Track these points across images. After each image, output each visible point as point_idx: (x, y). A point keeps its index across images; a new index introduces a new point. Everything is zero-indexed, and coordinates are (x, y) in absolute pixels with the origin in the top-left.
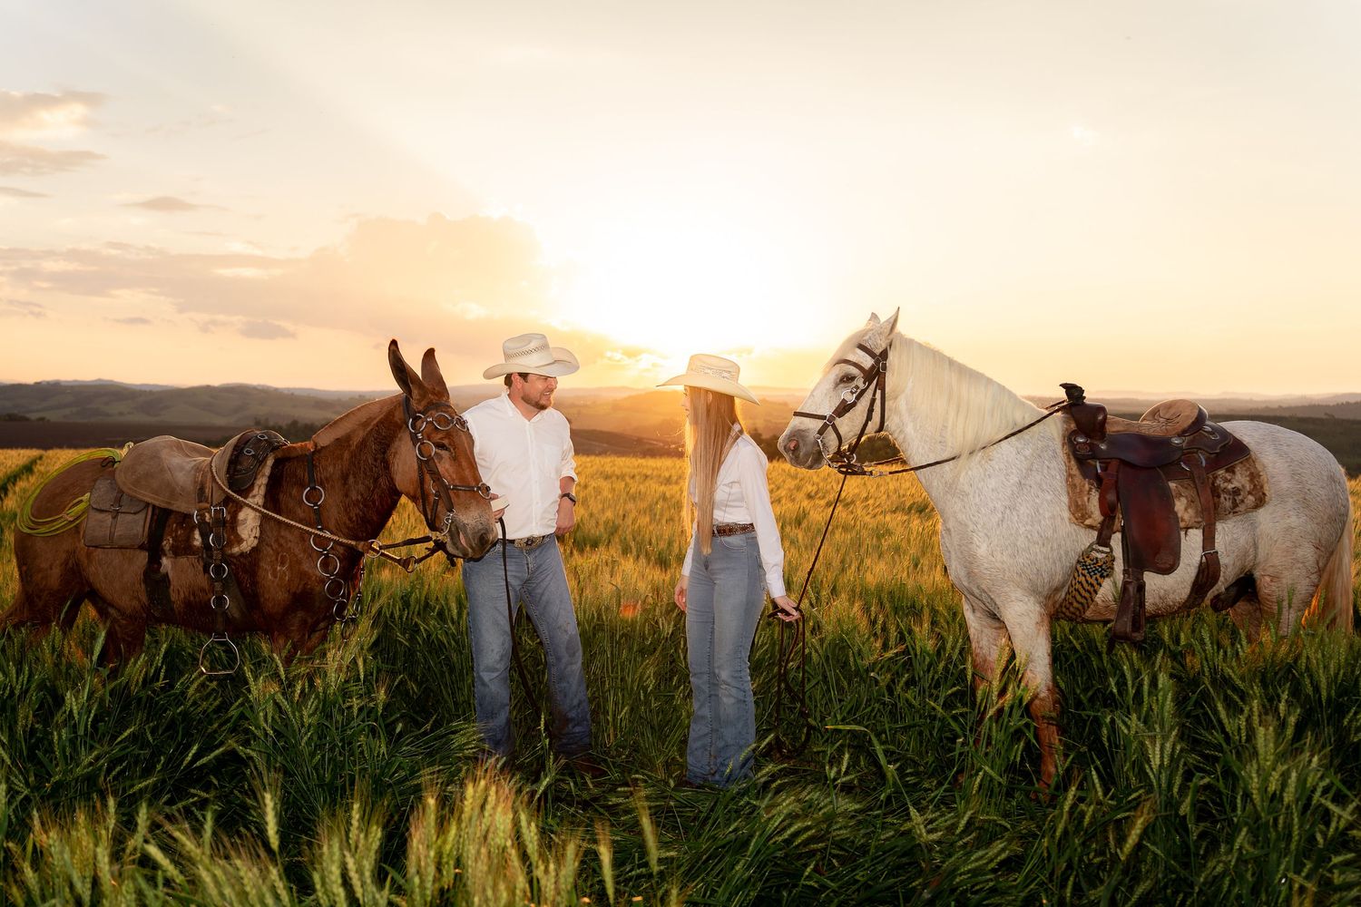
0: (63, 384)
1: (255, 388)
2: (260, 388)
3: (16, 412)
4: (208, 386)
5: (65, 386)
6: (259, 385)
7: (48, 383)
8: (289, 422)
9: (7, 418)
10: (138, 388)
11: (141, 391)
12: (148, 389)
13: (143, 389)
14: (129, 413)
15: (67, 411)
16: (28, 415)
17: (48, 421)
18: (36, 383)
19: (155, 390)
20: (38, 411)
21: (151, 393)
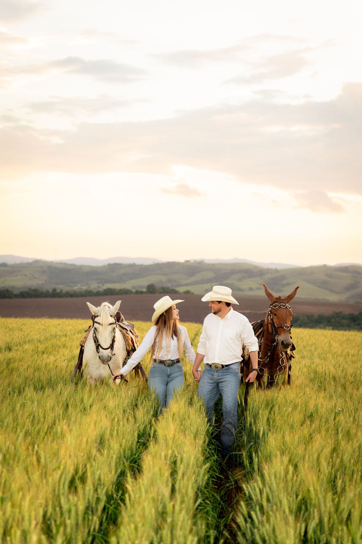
0: (206, 262)
3: (169, 285)
4: (325, 266)
5: (209, 265)
7: (195, 261)
9: (162, 291)
10: (266, 267)
11: (268, 269)
12: (274, 267)
13: (270, 267)
14: (258, 289)
16: (177, 289)
17: (193, 294)
18: (186, 261)
19: (279, 268)
20: (187, 285)
21: (276, 271)
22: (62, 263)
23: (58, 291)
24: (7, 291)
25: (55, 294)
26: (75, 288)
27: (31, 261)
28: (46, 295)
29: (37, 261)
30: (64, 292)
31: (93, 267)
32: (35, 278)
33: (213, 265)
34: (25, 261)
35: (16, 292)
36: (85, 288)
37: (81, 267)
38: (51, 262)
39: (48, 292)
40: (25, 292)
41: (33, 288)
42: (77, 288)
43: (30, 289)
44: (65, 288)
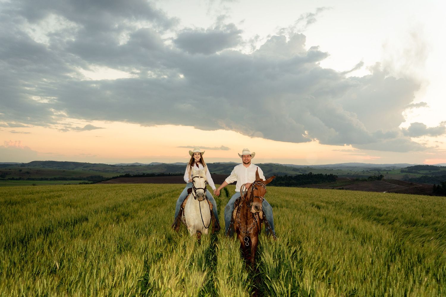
1: (274, 164)
2: (276, 164)
4: (261, 164)
5: (222, 164)
6: (276, 163)
7: (217, 163)
8: (284, 175)
15: (221, 171)
17: (216, 174)
20: (214, 171)
22: (172, 164)
23: (171, 174)
24: (153, 174)
25: (169, 175)
26: (176, 173)
27: (161, 164)
28: (167, 175)
29: (163, 164)
30: (173, 174)
31: (182, 166)
32: (163, 170)
33: (223, 164)
34: (159, 164)
35: (156, 175)
36: (180, 173)
37: (178, 166)
38: (168, 164)
39: (167, 174)
40: (159, 174)
41: (162, 173)
42: (177, 173)
43: (161, 173)
44: (173, 173)
